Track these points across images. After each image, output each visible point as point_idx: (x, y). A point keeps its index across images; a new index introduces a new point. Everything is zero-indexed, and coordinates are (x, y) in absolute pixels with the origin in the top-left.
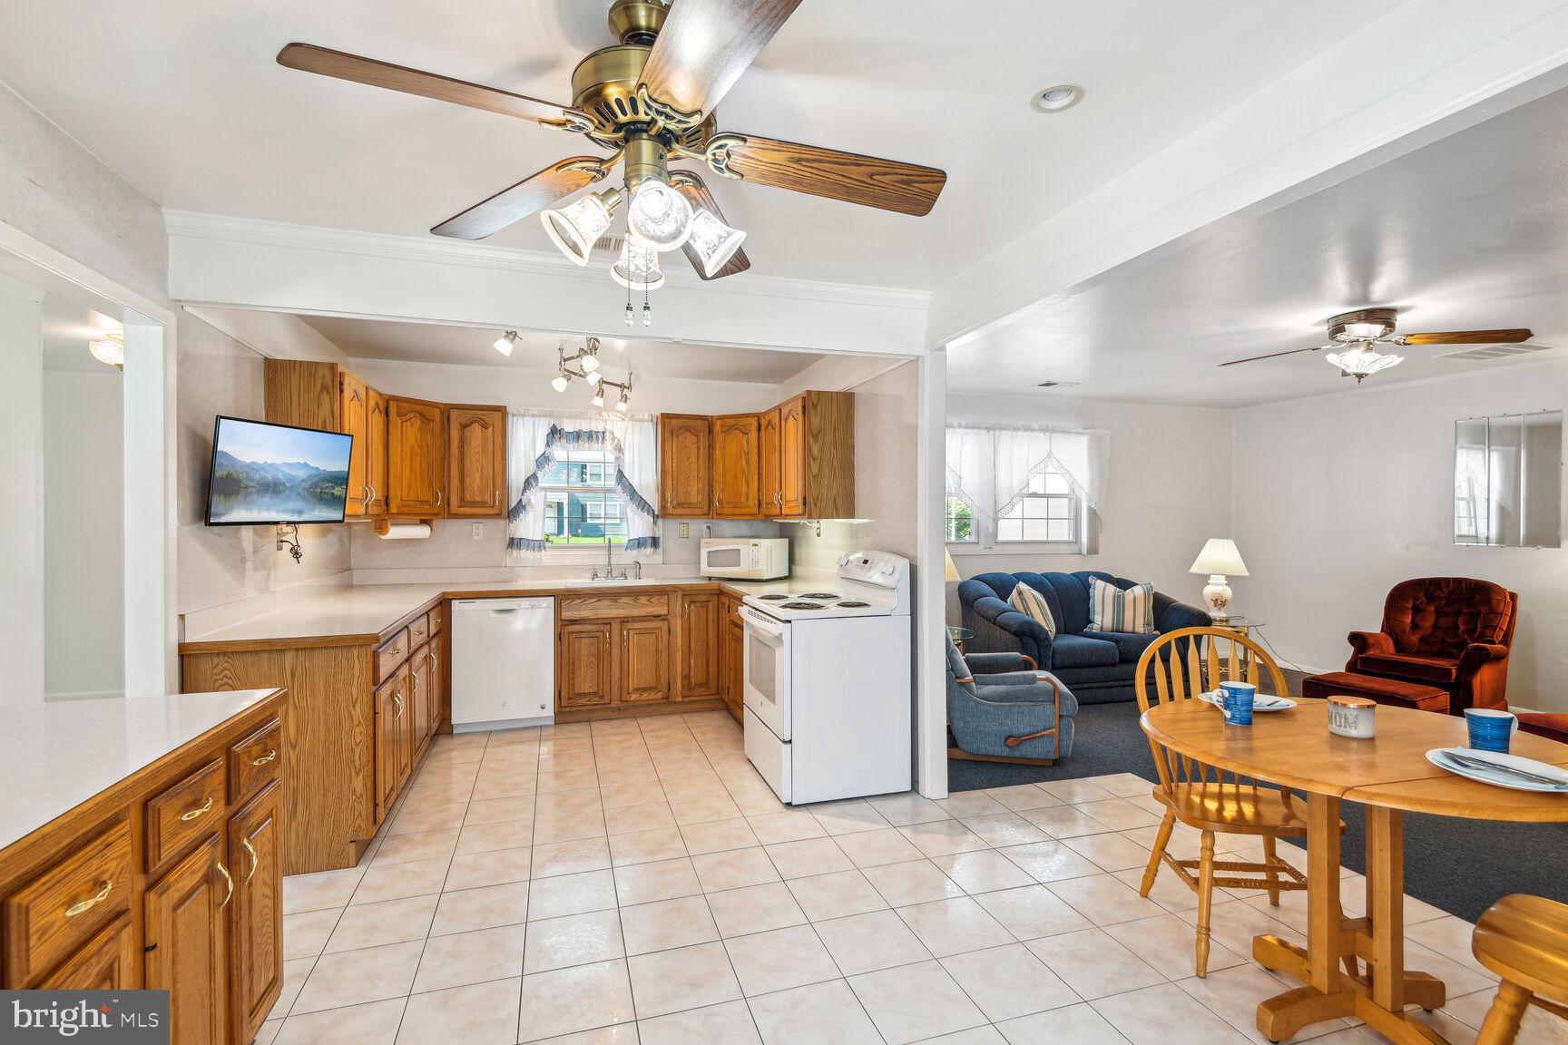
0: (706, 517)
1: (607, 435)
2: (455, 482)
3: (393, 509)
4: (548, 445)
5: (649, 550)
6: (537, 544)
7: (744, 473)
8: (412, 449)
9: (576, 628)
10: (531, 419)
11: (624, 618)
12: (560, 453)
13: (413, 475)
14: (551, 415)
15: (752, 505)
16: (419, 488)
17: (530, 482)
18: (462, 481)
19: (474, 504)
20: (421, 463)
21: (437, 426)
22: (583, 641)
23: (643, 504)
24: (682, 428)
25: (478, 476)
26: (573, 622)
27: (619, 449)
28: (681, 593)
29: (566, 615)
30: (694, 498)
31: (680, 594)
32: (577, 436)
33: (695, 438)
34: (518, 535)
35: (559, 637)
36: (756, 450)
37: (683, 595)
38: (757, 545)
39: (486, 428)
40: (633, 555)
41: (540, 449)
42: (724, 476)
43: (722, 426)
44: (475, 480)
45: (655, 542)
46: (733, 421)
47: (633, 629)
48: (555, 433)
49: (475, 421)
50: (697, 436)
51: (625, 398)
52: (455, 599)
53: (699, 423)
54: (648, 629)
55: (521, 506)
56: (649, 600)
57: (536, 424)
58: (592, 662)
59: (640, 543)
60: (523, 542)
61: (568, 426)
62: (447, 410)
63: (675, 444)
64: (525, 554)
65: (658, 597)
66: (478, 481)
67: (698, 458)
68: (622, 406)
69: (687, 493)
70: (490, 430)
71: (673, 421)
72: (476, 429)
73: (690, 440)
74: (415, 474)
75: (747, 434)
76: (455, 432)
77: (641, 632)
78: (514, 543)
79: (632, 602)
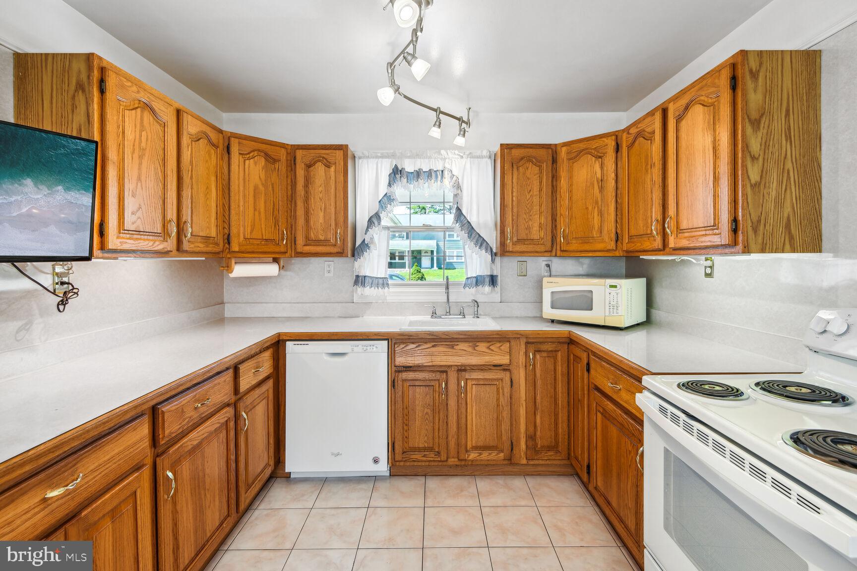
0: (549, 254)
1: (446, 173)
2: (301, 221)
3: (235, 247)
4: (390, 185)
5: (487, 289)
6: (381, 281)
7: (597, 203)
8: (256, 188)
9: (411, 375)
10: (375, 161)
11: (461, 366)
12: (400, 191)
13: (257, 213)
14: (393, 156)
15: (606, 238)
16: (263, 226)
17: (374, 220)
18: (307, 221)
19: (318, 242)
20: (265, 202)
21: (282, 166)
22: (418, 389)
23: (481, 242)
24: (522, 159)
25: (321, 214)
26: (408, 368)
27: (458, 186)
28: (525, 340)
29: (400, 360)
30: (536, 234)
31: (523, 341)
32: (418, 174)
33: (537, 168)
34: (362, 274)
35: (393, 384)
36: (613, 175)
37: (527, 343)
38: (616, 287)
39: (329, 167)
40: (470, 294)
41: (383, 189)
42: (570, 208)
43: (568, 153)
44: (319, 219)
45: (493, 280)
46: (582, 146)
47: (472, 379)
48: (396, 173)
49: (319, 161)
50: (540, 167)
51: (463, 133)
52: (288, 340)
53: (542, 152)
54: (490, 379)
55: (365, 246)
56: (488, 348)
57: (379, 165)
58: (427, 413)
59: (478, 281)
60: (367, 280)
61: (409, 166)
62: (292, 151)
63: (515, 177)
64: (369, 292)
65: (498, 345)
66: (321, 220)
67: (541, 190)
68: (460, 141)
69: (528, 228)
70: (332, 169)
71: (513, 151)
72: (320, 168)
73: (532, 171)
74: (260, 213)
75: (600, 157)
76: (300, 172)
77: (480, 383)
78: (360, 281)
79: (470, 349)
